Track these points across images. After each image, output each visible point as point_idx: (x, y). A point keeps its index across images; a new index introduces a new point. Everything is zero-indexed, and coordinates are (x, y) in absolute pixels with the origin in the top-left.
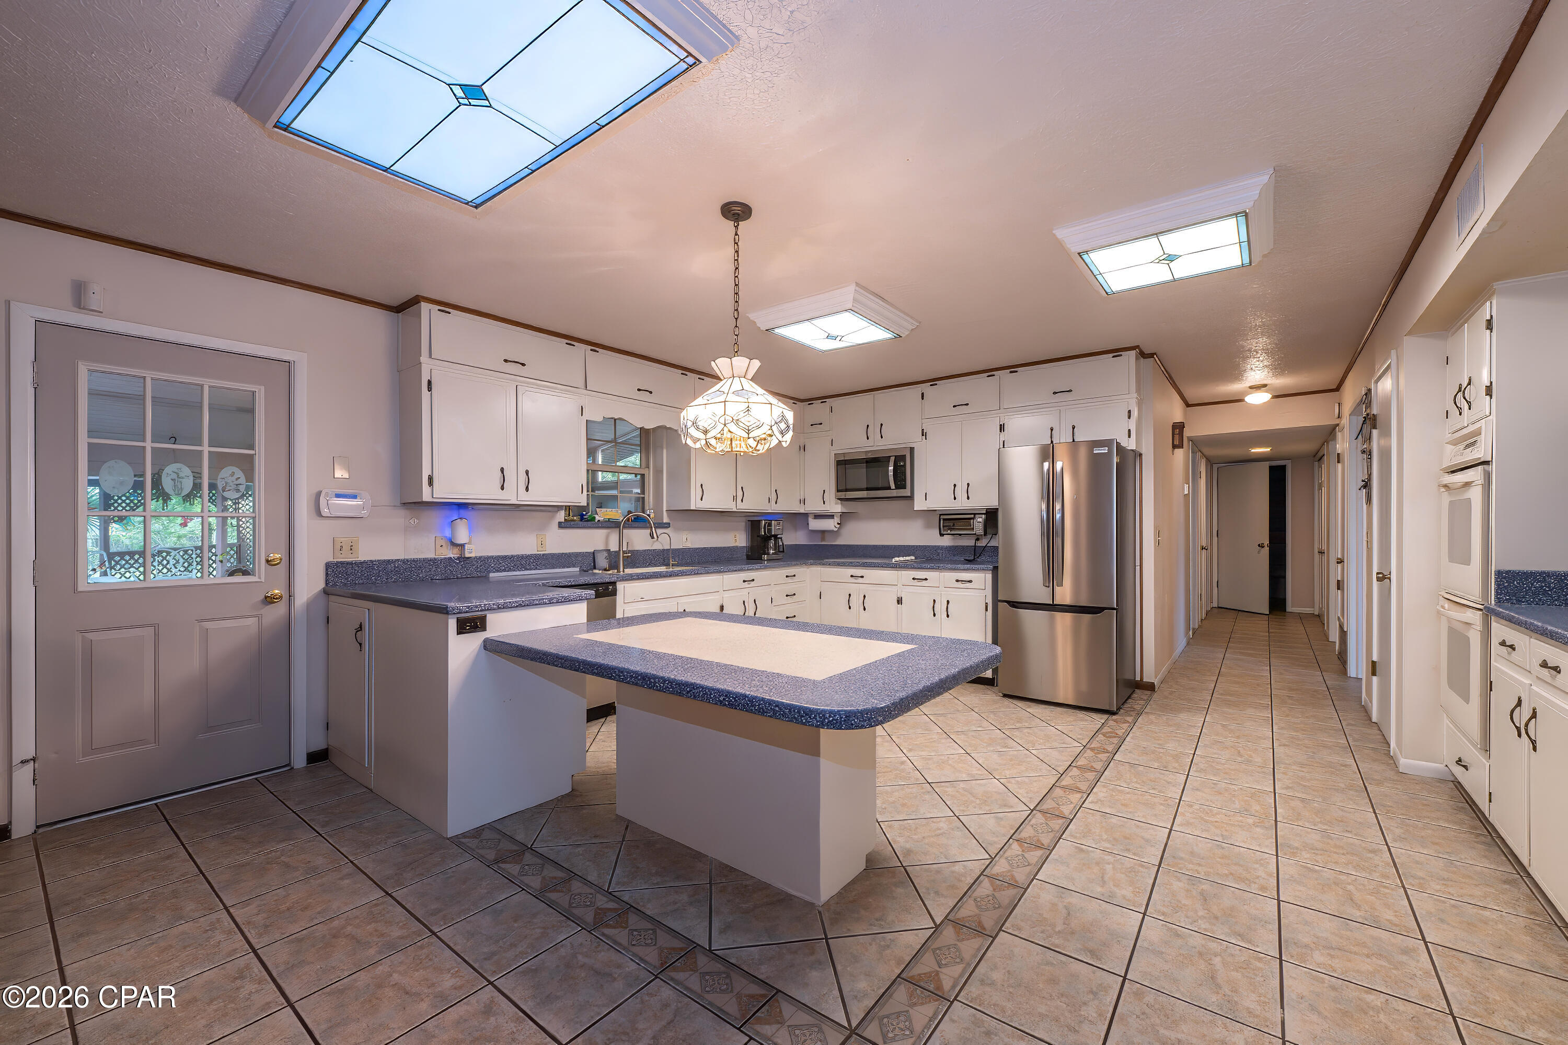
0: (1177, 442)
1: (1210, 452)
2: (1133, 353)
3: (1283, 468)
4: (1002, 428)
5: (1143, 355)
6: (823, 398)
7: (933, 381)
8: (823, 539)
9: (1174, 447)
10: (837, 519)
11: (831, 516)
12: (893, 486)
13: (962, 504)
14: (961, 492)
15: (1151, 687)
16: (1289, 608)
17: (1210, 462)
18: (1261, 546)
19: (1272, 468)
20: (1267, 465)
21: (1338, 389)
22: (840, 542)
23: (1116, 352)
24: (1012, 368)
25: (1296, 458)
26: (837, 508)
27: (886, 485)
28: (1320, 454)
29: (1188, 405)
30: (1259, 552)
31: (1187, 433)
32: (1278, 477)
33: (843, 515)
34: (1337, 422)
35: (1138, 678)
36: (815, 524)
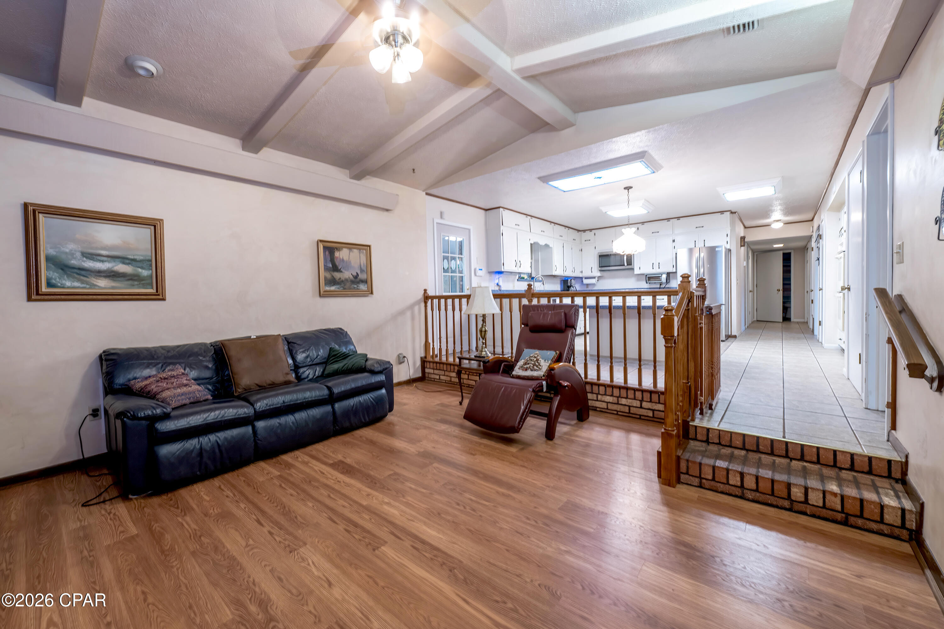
0: (742, 244)
1: (754, 247)
2: (729, 213)
3: (789, 254)
4: (674, 241)
5: (732, 213)
6: (591, 230)
7: (643, 223)
8: (587, 287)
9: (741, 246)
10: (596, 279)
11: (594, 278)
12: (626, 264)
13: (656, 271)
14: (656, 266)
15: (735, 337)
16: (792, 320)
17: (753, 252)
18: (779, 290)
19: (784, 254)
20: (781, 253)
21: (812, 220)
22: (596, 288)
23: (722, 212)
24: (678, 218)
25: (796, 249)
26: (599, 274)
27: (623, 264)
28: (807, 247)
29: (745, 227)
30: (778, 293)
31: (746, 240)
32: (787, 258)
33: (599, 277)
34: (812, 234)
35: (730, 334)
36: (586, 281)
